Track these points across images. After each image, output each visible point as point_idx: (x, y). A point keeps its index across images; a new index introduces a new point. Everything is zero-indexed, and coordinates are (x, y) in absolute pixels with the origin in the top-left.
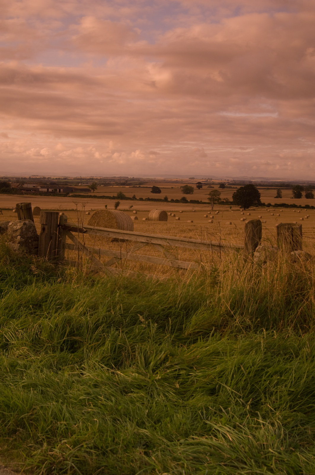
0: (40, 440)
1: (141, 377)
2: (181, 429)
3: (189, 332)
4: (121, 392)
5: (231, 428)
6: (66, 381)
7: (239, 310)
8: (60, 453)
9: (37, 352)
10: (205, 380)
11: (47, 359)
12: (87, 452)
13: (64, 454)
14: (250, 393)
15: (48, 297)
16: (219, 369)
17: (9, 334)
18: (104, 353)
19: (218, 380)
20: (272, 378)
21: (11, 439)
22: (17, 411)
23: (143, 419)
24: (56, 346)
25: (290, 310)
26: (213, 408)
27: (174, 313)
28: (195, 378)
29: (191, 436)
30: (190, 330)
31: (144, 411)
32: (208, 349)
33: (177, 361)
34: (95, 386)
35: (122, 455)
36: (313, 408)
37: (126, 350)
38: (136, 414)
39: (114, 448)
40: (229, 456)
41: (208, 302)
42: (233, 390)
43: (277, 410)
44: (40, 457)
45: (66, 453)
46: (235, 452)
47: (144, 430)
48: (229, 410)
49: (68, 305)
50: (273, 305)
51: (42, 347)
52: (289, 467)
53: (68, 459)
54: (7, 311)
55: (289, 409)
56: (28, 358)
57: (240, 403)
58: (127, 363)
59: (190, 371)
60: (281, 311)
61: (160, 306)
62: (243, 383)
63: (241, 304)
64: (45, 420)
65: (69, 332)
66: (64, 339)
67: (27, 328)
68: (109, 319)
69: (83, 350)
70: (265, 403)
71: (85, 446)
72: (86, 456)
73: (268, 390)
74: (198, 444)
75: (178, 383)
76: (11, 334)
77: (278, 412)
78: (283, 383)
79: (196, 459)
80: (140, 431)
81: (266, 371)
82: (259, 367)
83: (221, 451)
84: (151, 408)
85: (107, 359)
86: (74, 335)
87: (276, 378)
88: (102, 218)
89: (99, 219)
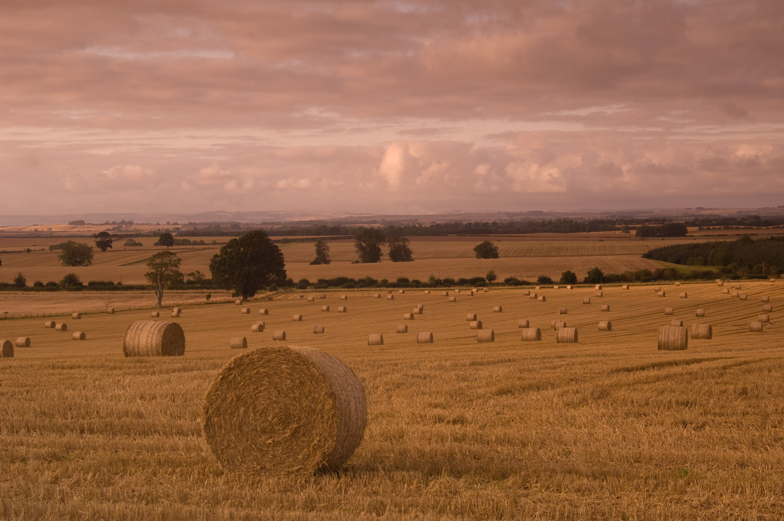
88: (269, 383)
89: (255, 387)
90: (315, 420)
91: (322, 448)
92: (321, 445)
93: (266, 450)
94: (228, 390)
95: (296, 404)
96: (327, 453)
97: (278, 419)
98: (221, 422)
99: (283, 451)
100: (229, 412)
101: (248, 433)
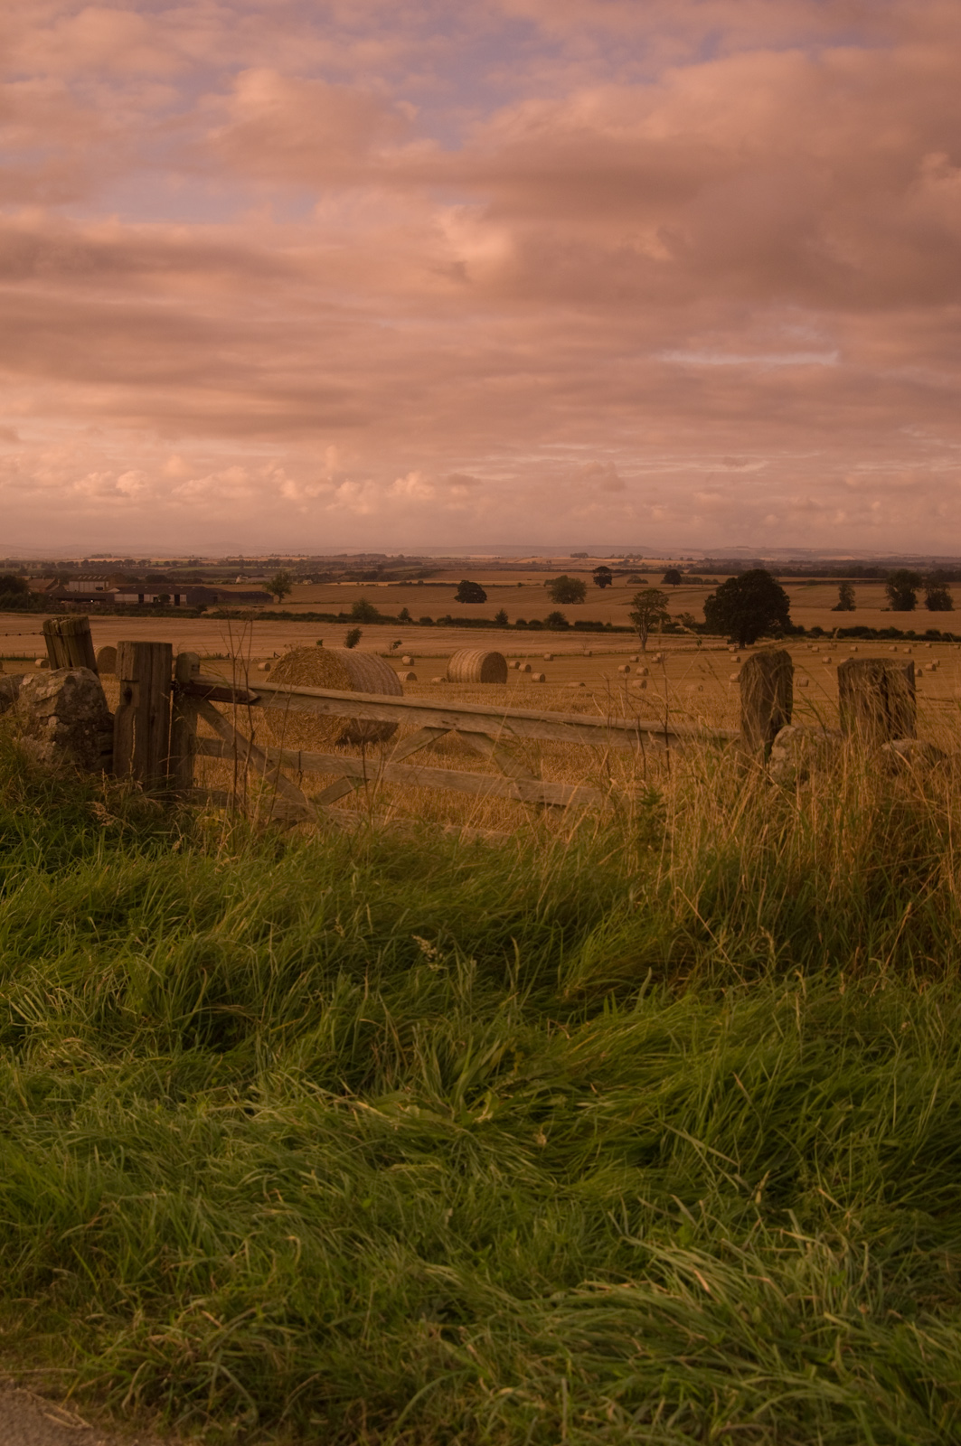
0: (124, 1301)
1: (429, 1116)
2: (554, 1261)
3: (576, 986)
4: (370, 1162)
5: (708, 1255)
6: (203, 1130)
7: (727, 917)
8: (184, 1336)
9: (111, 1053)
10: (626, 1121)
11: (142, 1070)
12: (268, 1333)
13: (198, 1339)
14: (765, 1156)
15: (144, 892)
16: (667, 1087)
17: (26, 1002)
18: (315, 1050)
19: (666, 1122)
20: (831, 1110)
21: (35, 1303)
22: (51, 1219)
23: (439, 1236)
24: (170, 1034)
25: (884, 916)
26: (651, 1202)
27: (528, 933)
28: (596, 1117)
29: (586, 1282)
30: (579, 982)
31: (439, 1214)
32: (633, 1031)
33: (538, 1067)
34: (291, 1143)
35: (375, 1341)
36: (957, 1198)
37: (383, 1039)
38: (417, 1221)
39: (350, 1321)
40: (701, 1336)
41: (631, 897)
42: (712, 1151)
43: (847, 1203)
44: (125, 1350)
45: (202, 1338)
46: (721, 1325)
47: (443, 1268)
48: (700, 1207)
49: (204, 916)
50: (829, 903)
51: (128, 1036)
52: (886, 1365)
53: (210, 1355)
54: (19, 935)
55: (884, 1201)
56: (84, 1070)
57: (733, 1187)
58: (387, 1079)
59: (580, 1096)
60: (855, 918)
61: (485, 913)
62: (742, 1127)
63: (733, 899)
64: (138, 1243)
65: (209, 991)
66: (195, 1011)
67: (81, 983)
68: (330, 952)
69: (252, 1044)
70: (810, 1185)
71: (261, 1315)
72: (265, 1345)
73: (820, 1148)
74: (605, 1303)
75: (544, 1133)
76: (34, 1001)
77: (852, 1209)
78: (863, 1125)
79: (600, 1348)
80: (429, 1271)
81: (811, 1088)
82: (789, 1079)
83: (675, 1323)
84: (460, 1205)
85: (326, 1067)
86: (224, 1001)
87: (842, 1109)
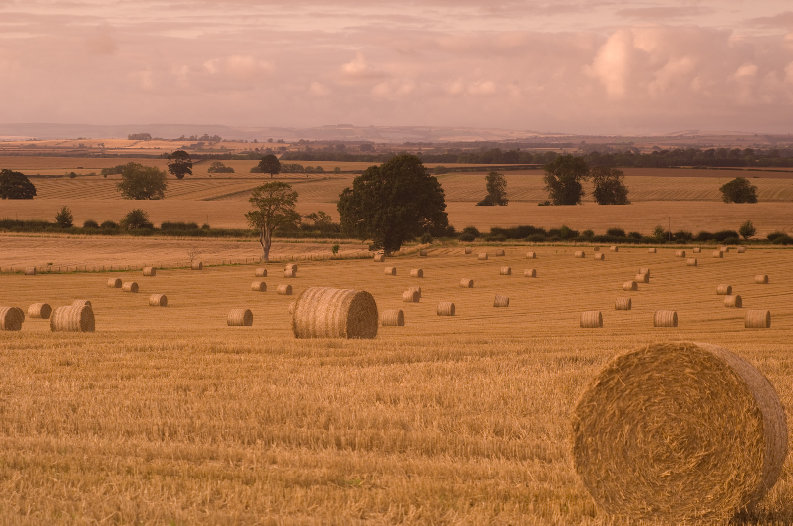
88: (666, 392)
89: (646, 397)
90: (732, 446)
91: (741, 485)
92: (740, 482)
93: (661, 485)
94: (607, 400)
95: (704, 423)
96: (749, 493)
97: (678, 443)
98: (597, 444)
99: (685, 487)
100: (608, 430)
101: (635, 460)
